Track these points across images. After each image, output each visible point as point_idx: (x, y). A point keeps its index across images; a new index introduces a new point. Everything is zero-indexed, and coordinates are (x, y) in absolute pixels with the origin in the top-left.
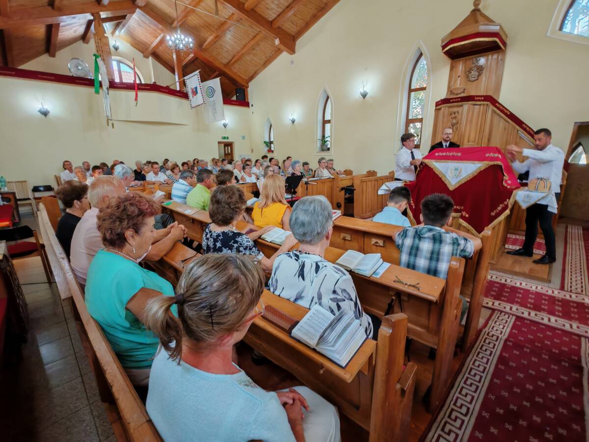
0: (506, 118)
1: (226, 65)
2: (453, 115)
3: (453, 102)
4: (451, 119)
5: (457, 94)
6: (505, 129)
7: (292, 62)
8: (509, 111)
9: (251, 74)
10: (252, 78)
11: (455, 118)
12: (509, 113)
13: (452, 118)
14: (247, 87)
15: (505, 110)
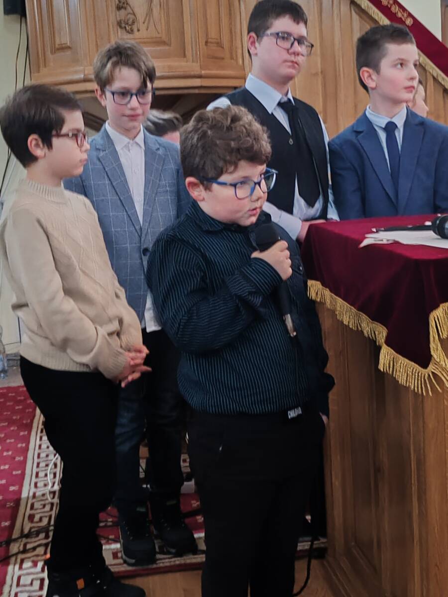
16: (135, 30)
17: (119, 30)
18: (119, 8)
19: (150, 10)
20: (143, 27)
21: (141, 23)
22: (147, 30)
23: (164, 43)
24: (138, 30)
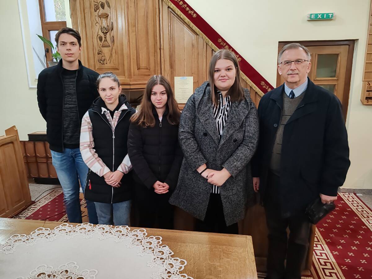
0: (192, 25)
2: (101, 11)
4: (97, 18)
6: (193, 45)
8: (195, 12)
12: (195, 15)
13: (100, 17)
15: (188, 9)
16: (105, 63)
17: (99, 63)
18: (99, 54)
19: (111, 54)
20: (108, 62)
21: (107, 60)
22: (110, 63)
23: (117, 69)
24: (106, 64)
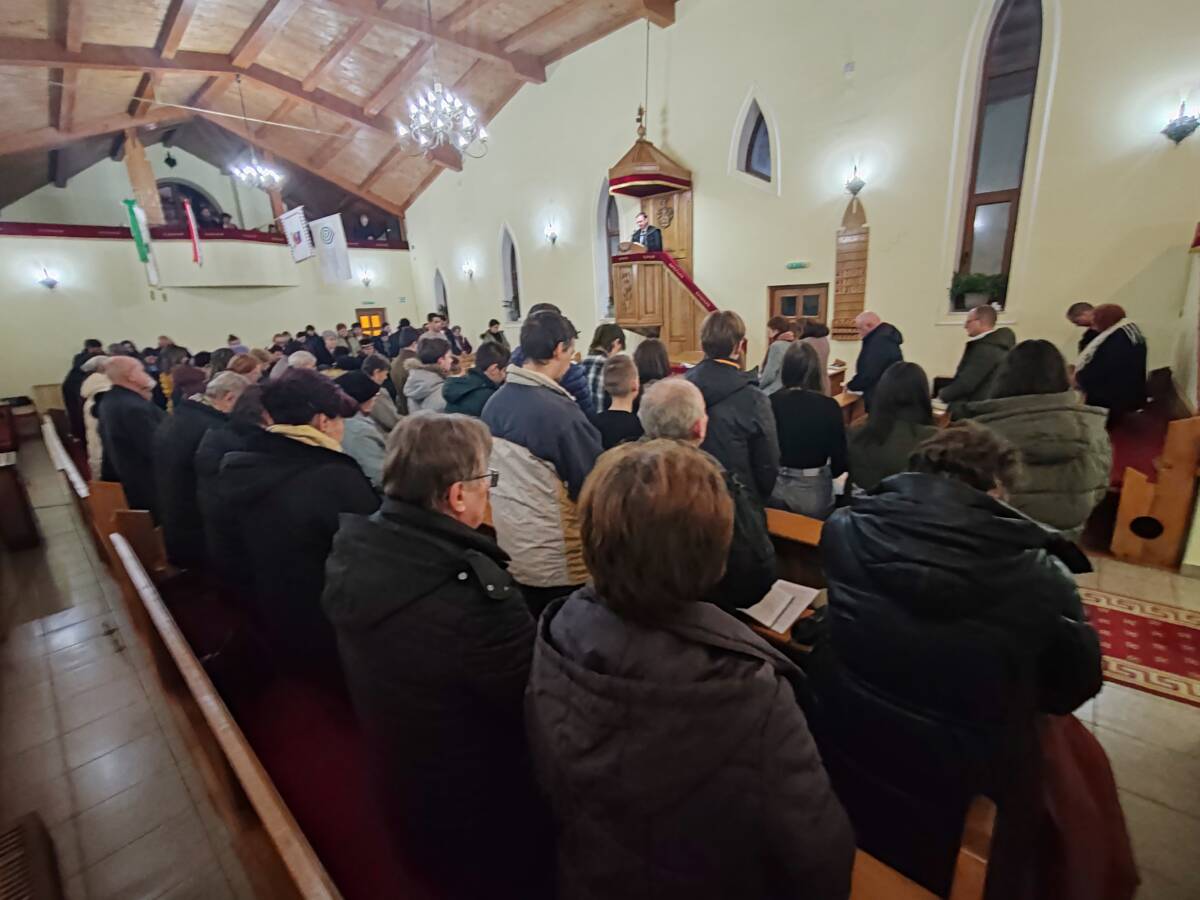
1: (360, 187)
2: (625, 278)
3: (622, 261)
5: (625, 251)
7: (460, 184)
8: (683, 274)
9: (405, 200)
10: (408, 204)
11: (627, 281)
12: (683, 277)
14: (404, 218)
15: (678, 272)
